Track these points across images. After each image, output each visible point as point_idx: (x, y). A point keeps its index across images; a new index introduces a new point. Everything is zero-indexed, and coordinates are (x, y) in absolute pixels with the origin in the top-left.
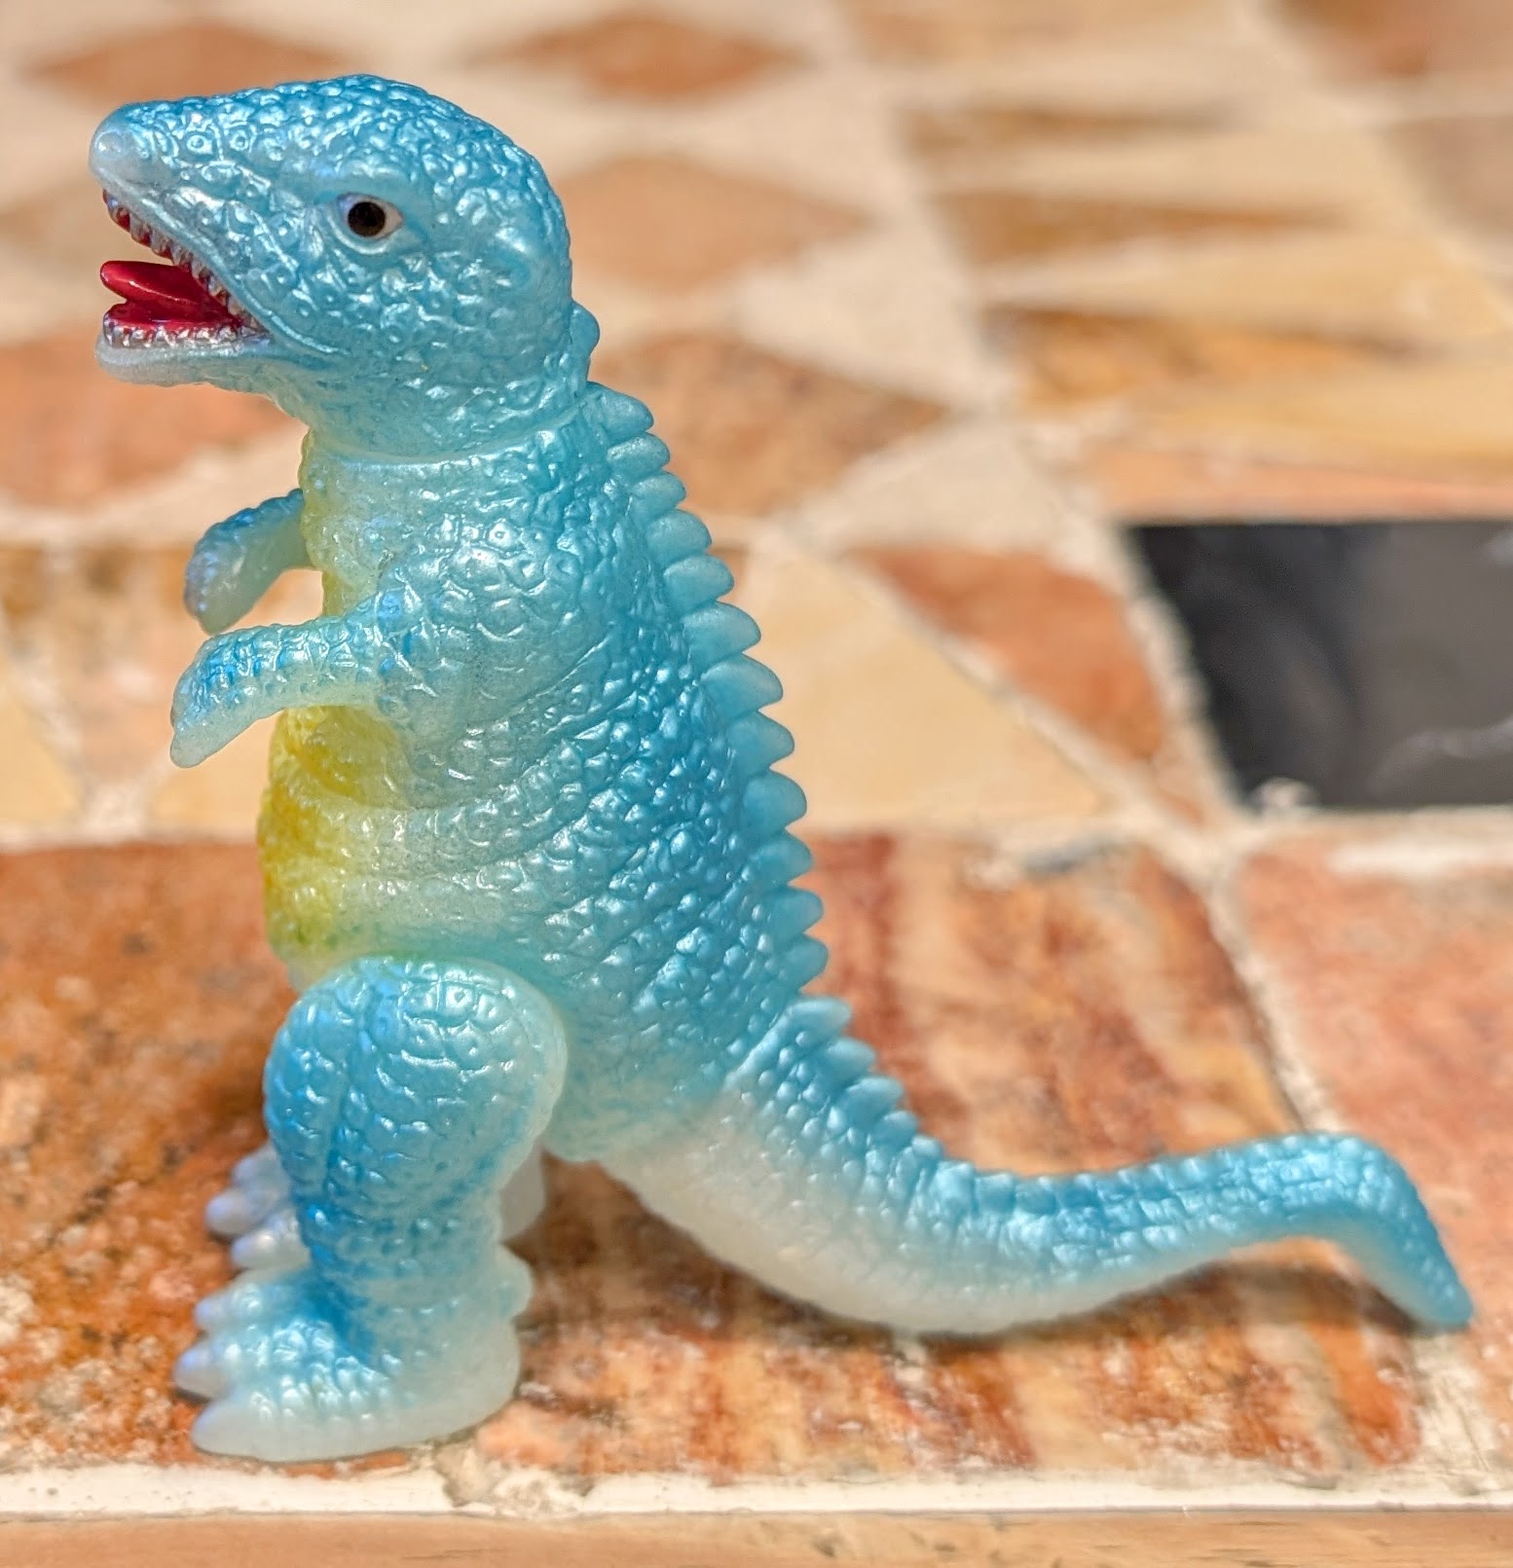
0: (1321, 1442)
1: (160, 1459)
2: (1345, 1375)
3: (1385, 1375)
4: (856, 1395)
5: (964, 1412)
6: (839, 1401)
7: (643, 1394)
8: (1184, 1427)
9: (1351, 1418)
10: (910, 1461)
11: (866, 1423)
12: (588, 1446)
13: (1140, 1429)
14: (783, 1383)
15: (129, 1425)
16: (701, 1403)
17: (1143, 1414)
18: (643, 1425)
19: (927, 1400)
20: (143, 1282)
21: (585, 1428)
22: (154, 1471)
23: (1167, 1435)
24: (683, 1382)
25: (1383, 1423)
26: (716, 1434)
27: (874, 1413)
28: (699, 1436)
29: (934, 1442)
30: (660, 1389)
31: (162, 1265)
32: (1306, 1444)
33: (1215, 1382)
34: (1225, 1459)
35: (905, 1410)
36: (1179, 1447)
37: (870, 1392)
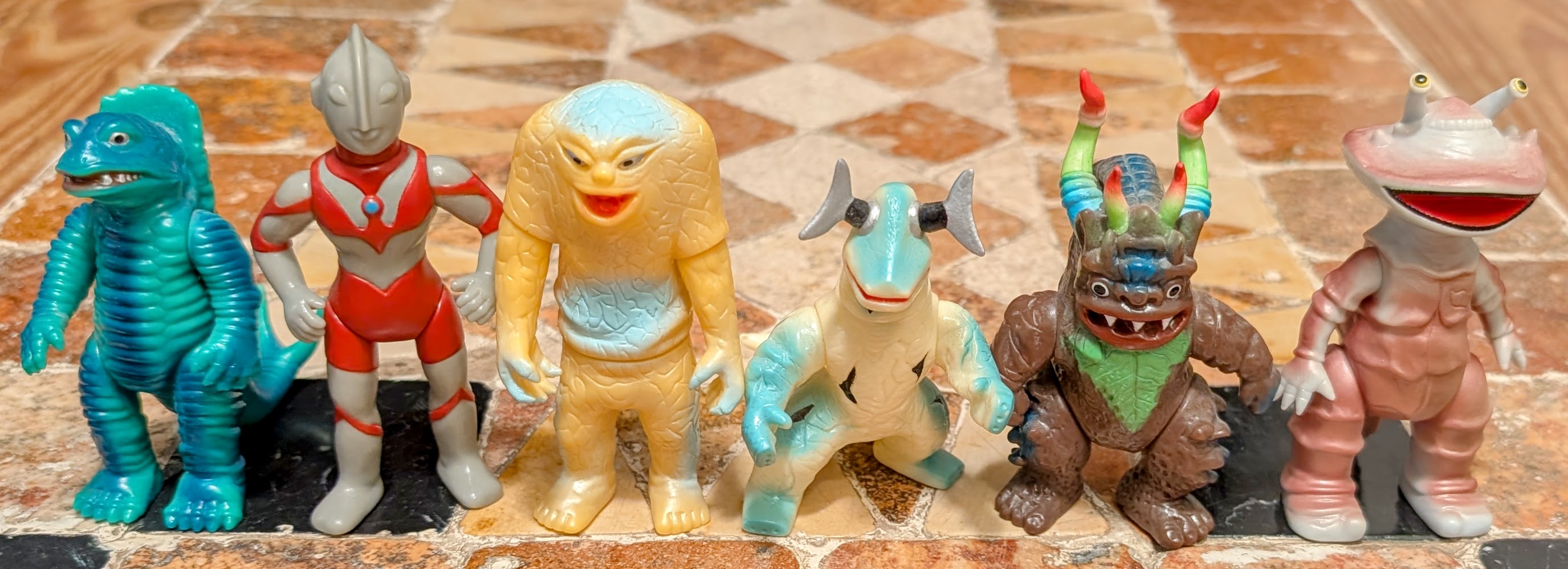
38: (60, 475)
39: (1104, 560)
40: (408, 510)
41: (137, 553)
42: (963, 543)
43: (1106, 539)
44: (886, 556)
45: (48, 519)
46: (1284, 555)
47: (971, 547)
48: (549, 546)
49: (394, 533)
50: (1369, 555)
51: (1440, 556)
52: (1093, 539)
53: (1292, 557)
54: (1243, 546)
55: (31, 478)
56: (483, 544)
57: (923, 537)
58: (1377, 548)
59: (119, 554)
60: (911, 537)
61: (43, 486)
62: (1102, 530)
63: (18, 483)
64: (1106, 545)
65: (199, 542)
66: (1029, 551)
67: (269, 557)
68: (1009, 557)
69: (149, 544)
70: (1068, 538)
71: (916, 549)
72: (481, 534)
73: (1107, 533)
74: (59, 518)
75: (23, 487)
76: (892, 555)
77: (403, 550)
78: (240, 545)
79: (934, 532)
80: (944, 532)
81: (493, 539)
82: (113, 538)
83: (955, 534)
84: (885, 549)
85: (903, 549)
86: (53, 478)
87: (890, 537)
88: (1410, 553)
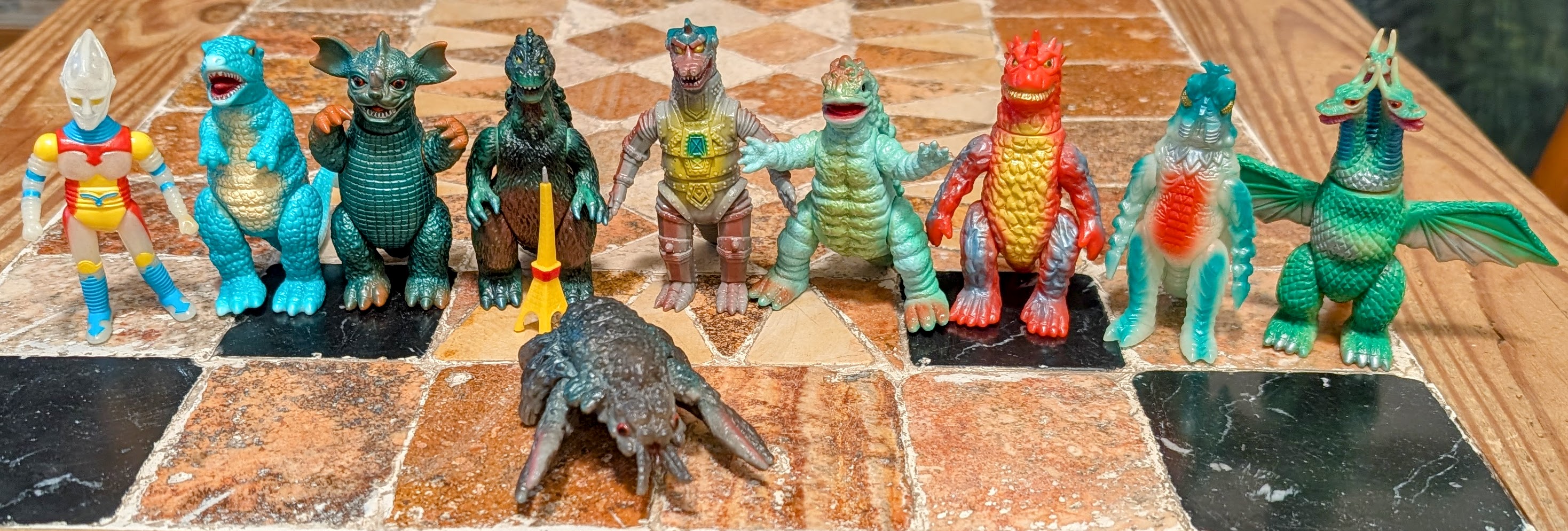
0: (883, 526)
1: (575, 524)
2: (894, 511)
3: (905, 511)
4: (762, 512)
5: (790, 516)
6: (758, 513)
7: (706, 511)
8: (848, 521)
9: (893, 521)
10: (773, 527)
11: (763, 519)
12: (689, 522)
13: (836, 522)
14: (744, 509)
15: (568, 516)
16: (721, 513)
17: (838, 518)
18: (704, 517)
19: (781, 514)
20: (575, 482)
21: (689, 518)
22: (574, 527)
23: (842, 523)
24: (717, 508)
25: (901, 522)
26: (724, 520)
27: (766, 516)
28: (718, 520)
29: (781, 523)
30: (711, 510)
31: (579, 479)
32: (879, 526)
33: (859, 511)
34: (856, 529)
35: (774, 516)
36: (845, 526)
37: (766, 511)
38: (167, 322)
39: (866, 379)
40: (398, 345)
41: (220, 369)
42: (770, 369)
43: (870, 368)
44: (717, 375)
45: (161, 348)
46: (992, 378)
47: (776, 371)
48: (492, 366)
49: (389, 358)
50: (1053, 379)
51: (1103, 380)
52: (861, 368)
53: (998, 379)
54: (964, 372)
55: (148, 324)
56: (448, 365)
57: (744, 365)
58: (1059, 375)
59: (208, 370)
60: (736, 365)
61: (156, 329)
62: (868, 362)
63: (140, 327)
64: (868, 371)
65: (260, 362)
66: (815, 373)
67: (307, 372)
68: (801, 377)
69: (228, 363)
70: (844, 367)
71: (738, 371)
72: (447, 359)
73: (871, 364)
74: (168, 348)
75: (144, 329)
76: (721, 375)
77: (394, 368)
78: (287, 365)
79: (752, 362)
80: (758, 362)
81: (455, 363)
82: (203, 360)
83: (765, 363)
84: (717, 371)
85: (729, 371)
86: (162, 324)
87: (722, 364)
88: (1083, 378)
